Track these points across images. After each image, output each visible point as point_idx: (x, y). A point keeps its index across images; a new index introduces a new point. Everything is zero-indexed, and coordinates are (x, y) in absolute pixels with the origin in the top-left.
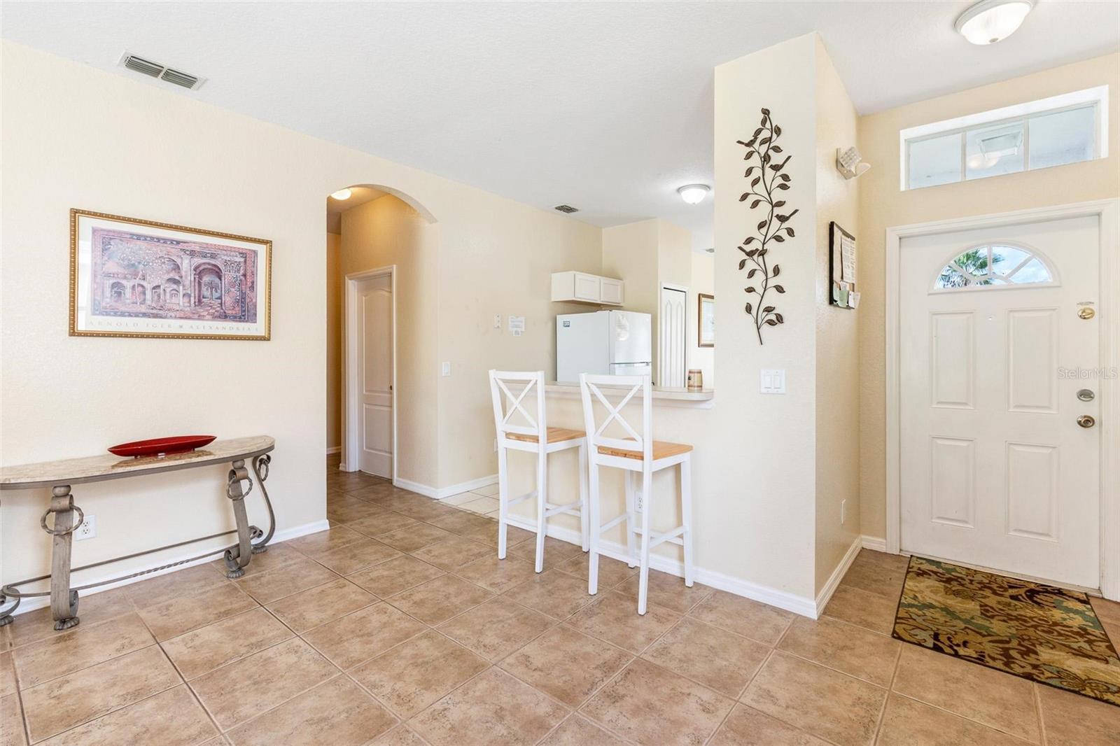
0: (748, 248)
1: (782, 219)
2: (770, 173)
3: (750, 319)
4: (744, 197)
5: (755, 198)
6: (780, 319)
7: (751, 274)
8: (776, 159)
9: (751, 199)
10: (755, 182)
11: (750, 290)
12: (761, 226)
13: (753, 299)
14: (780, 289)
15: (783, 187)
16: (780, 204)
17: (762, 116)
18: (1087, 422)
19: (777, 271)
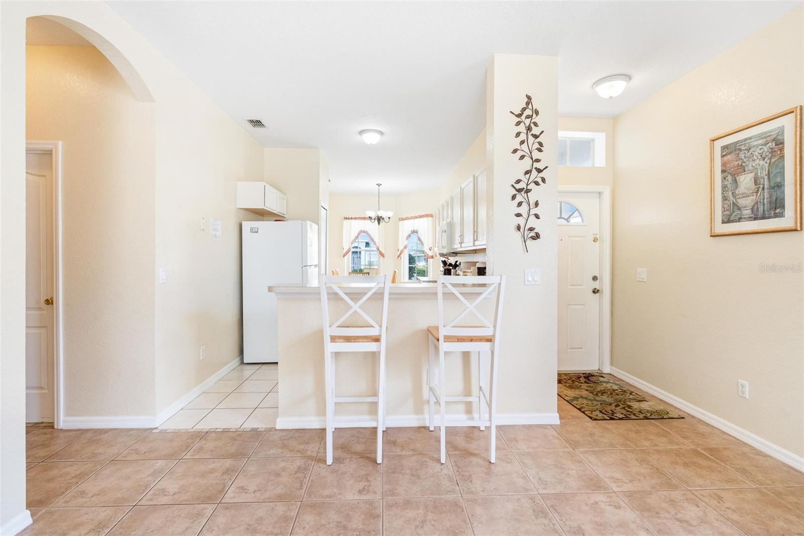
0: (518, 186)
1: (539, 171)
2: (531, 139)
3: (518, 235)
4: (515, 151)
5: (522, 153)
6: (537, 237)
7: (520, 204)
8: (536, 130)
9: (519, 153)
10: (522, 142)
11: (518, 215)
12: (527, 172)
13: (521, 221)
14: (537, 216)
15: (540, 150)
16: (538, 161)
17: (526, 100)
18: (595, 291)
19: (537, 204)
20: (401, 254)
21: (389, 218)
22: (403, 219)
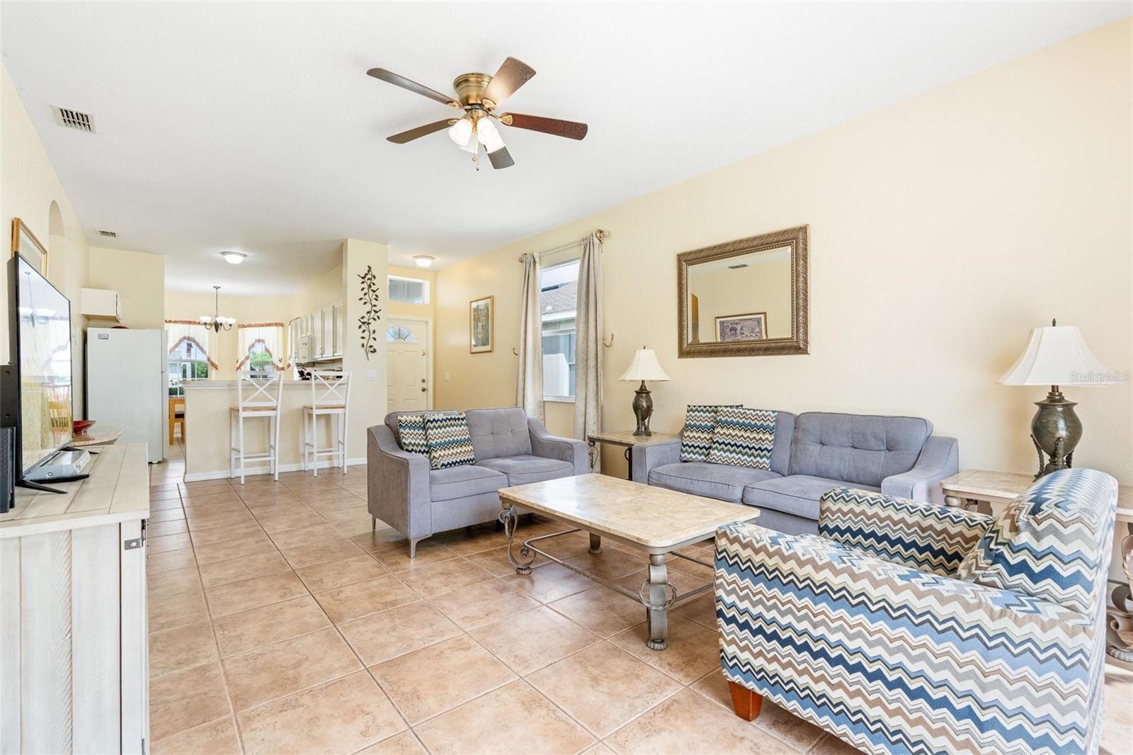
0: (362, 320)
1: (376, 312)
2: (371, 293)
3: (363, 349)
4: (361, 299)
5: (365, 301)
6: (375, 351)
7: (364, 331)
8: (374, 288)
9: (363, 301)
10: (365, 294)
11: (363, 338)
12: (368, 313)
13: (365, 341)
14: (375, 339)
15: (376, 300)
16: (375, 306)
17: (368, 269)
18: (424, 390)
19: (374, 332)
20: (240, 366)
21: (231, 325)
22: (244, 326)
